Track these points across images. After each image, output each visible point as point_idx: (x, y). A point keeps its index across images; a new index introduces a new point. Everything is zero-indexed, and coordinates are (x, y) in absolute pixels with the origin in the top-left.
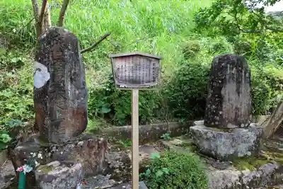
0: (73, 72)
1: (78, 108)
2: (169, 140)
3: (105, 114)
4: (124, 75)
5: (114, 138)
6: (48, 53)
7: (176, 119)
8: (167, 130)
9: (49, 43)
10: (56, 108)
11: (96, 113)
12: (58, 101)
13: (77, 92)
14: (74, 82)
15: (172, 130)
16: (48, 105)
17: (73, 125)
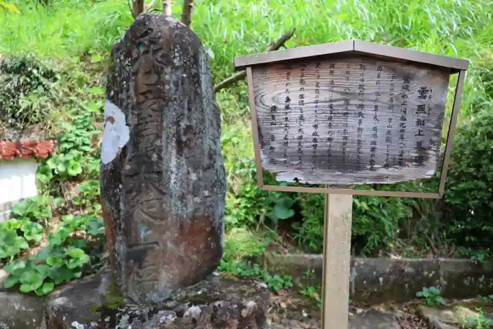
0: (183, 125)
1: (194, 218)
2: (441, 307)
3: (280, 220)
4: (294, 133)
5: (297, 280)
6: (128, 80)
7: (462, 250)
8: (437, 276)
9: (128, 55)
10: (140, 215)
11: (262, 218)
12: (144, 198)
13: (194, 177)
14: (186, 150)
15: (449, 278)
16: (122, 206)
17: (181, 260)
